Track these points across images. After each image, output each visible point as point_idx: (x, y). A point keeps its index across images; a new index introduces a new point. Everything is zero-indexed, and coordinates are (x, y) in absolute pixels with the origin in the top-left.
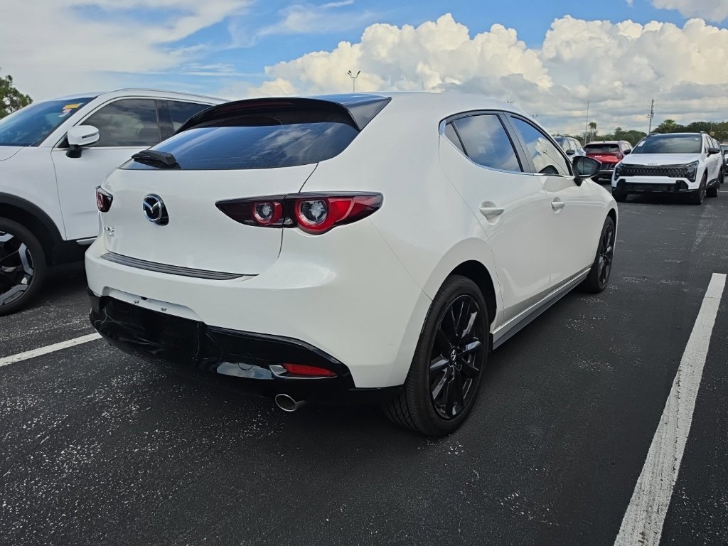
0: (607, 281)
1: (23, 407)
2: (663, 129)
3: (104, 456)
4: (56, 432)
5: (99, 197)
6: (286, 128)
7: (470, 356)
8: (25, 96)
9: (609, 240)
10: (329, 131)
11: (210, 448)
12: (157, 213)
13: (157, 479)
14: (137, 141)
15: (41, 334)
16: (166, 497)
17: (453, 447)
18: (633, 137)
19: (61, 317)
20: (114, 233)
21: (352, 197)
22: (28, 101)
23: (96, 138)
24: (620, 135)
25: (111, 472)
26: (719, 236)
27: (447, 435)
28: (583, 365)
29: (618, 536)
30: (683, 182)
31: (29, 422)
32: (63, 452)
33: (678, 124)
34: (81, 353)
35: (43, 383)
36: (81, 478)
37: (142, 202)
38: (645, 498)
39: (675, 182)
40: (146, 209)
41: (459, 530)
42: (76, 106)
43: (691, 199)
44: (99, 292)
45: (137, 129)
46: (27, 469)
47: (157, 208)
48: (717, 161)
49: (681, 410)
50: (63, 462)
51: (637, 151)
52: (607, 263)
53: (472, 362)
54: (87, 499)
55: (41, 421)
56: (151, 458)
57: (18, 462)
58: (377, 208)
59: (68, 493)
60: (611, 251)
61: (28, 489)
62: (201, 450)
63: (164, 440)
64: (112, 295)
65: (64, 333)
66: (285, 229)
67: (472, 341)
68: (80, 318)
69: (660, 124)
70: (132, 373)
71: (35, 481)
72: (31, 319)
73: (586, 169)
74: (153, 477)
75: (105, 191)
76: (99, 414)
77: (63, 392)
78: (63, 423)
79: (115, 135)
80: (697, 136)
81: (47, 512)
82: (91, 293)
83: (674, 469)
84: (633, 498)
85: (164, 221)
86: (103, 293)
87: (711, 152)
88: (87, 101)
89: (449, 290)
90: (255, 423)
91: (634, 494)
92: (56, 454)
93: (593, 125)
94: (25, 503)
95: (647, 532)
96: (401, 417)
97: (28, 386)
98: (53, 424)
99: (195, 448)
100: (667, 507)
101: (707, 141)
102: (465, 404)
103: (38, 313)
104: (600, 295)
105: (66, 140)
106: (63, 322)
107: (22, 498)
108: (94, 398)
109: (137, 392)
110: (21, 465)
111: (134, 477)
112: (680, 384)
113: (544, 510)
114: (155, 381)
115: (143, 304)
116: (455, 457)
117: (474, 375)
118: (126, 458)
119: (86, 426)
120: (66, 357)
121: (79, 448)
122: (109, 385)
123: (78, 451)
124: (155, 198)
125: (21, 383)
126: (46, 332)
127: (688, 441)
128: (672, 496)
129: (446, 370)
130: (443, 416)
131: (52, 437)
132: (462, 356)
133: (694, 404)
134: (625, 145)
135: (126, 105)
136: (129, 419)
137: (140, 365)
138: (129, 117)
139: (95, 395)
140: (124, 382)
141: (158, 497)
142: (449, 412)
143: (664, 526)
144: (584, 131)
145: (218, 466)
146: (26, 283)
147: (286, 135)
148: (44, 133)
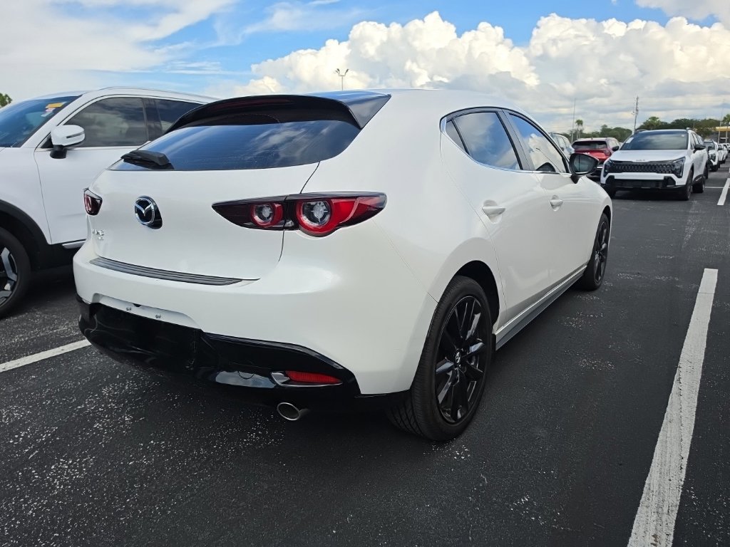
0: (602, 277)
1: (9, 420)
2: (648, 126)
3: (98, 470)
4: (45, 446)
5: (88, 199)
6: (278, 127)
7: (474, 358)
8: (4, 95)
9: (604, 237)
10: (325, 131)
11: (208, 459)
12: (150, 216)
13: (154, 493)
14: (125, 140)
15: (27, 342)
16: (164, 512)
17: (459, 452)
18: (620, 134)
19: (48, 324)
20: (104, 237)
21: (356, 197)
22: (7, 101)
23: (82, 138)
24: (606, 132)
25: (106, 487)
26: (708, 231)
27: (452, 440)
28: (583, 363)
29: (630, 540)
30: (671, 178)
31: (17, 436)
32: (53, 467)
33: (662, 120)
34: (69, 361)
35: (30, 394)
36: (73, 495)
37: (134, 204)
38: (655, 499)
39: (662, 178)
40: (138, 211)
41: (470, 538)
42: (59, 105)
43: (678, 195)
44: (88, 299)
45: (121, 128)
46: (15, 486)
47: (150, 211)
48: (702, 157)
49: (684, 408)
50: (54, 478)
51: (625, 148)
52: (602, 260)
53: (475, 364)
54: (81, 516)
55: (29, 434)
56: (147, 471)
57: (4, 479)
58: (381, 209)
59: (60, 511)
60: (606, 248)
61: (18, 508)
62: (199, 461)
63: (160, 452)
64: (103, 302)
65: (51, 340)
66: (286, 232)
67: (476, 342)
68: (67, 324)
69: (645, 121)
70: (124, 382)
71: (25, 499)
72: (15, 326)
73: (582, 166)
74: (150, 491)
75: (93, 193)
76: (91, 425)
77: (51, 402)
78: (53, 435)
79: (100, 135)
80: (683, 133)
81: (38, 531)
82: (80, 300)
83: (681, 468)
84: (643, 499)
85: (157, 224)
86: (93, 299)
87: (697, 148)
88: (71, 99)
89: (453, 291)
90: (255, 431)
91: (644, 495)
92: (45, 469)
93: (580, 122)
94: (14, 523)
95: (659, 534)
96: (407, 422)
97: (14, 398)
98: (42, 438)
99: (193, 459)
100: (677, 508)
101: (693, 137)
102: (469, 407)
103: (23, 320)
104: (596, 292)
105: (50, 140)
106: (49, 329)
107: (10, 518)
108: (85, 409)
109: (130, 402)
110: (9, 482)
111: (129, 491)
112: (681, 381)
113: (554, 515)
114: (148, 389)
115: (135, 311)
116: (462, 462)
117: (478, 376)
118: (121, 471)
119: (77, 439)
120: (54, 366)
121: (70, 462)
122: (100, 394)
123: (69, 465)
124: (148, 200)
125: (7, 394)
126: (32, 340)
127: (693, 439)
128: (681, 496)
129: (450, 374)
130: (447, 419)
131: (41, 451)
132: (467, 358)
133: (696, 401)
134: (613, 142)
135: (111, 103)
136: (122, 430)
137: (132, 373)
138: (113, 116)
139: (85, 405)
140: (115, 391)
141: (155, 512)
142: (454, 416)
143: (676, 527)
144: (571, 128)
145: (217, 477)
146: (9, 289)
147: (280, 134)
148: (25, 133)
